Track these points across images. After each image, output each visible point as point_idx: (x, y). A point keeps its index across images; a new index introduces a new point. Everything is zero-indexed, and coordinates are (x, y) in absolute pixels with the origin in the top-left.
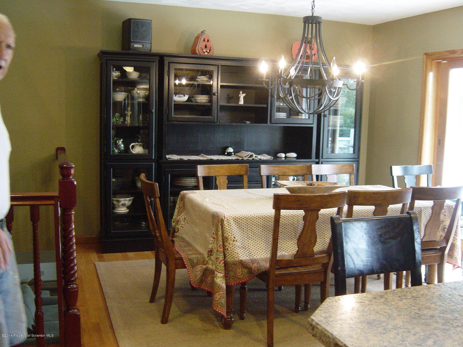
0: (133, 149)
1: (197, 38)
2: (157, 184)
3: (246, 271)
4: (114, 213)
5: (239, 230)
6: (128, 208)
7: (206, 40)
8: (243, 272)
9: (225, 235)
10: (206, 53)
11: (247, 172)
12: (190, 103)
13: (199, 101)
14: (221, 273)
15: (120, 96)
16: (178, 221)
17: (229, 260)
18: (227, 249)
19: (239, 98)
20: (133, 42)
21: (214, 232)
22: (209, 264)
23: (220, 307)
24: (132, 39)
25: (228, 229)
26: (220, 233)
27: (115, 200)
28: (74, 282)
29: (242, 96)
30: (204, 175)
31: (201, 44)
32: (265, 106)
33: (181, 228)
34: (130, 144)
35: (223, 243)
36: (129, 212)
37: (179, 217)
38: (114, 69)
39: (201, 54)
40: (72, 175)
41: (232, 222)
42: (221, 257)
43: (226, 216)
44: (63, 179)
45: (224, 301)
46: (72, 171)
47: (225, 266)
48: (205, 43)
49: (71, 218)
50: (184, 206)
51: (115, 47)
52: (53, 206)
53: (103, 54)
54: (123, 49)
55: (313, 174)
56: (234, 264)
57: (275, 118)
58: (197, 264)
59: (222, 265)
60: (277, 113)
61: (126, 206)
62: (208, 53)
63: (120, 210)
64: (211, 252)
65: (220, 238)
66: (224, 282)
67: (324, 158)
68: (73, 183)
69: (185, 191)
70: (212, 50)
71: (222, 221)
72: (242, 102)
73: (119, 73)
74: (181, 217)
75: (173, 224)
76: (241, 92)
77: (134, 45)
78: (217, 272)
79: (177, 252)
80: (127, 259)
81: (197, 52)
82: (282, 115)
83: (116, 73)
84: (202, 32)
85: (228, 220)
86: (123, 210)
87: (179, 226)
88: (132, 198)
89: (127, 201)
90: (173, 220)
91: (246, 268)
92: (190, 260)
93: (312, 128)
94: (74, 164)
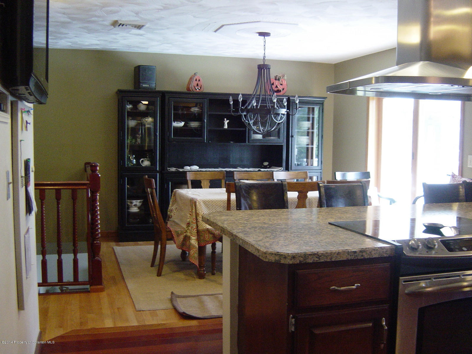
0: (143, 163)
1: (191, 79)
2: (154, 180)
3: (211, 236)
4: (128, 212)
5: (207, 209)
6: (139, 208)
7: (198, 80)
8: (210, 237)
9: (197, 212)
10: (198, 90)
11: (224, 177)
12: (186, 128)
13: (192, 126)
14: (194, 237)
15: (132, 123)
16: (172, 211)
17: (200, 228)
18: (199, 221)
19: (224, 123)
20: (143, 83)
21: (191, 211)
22: (188, 233)
23: (193, 259)
24: (141, 80)
25: (199, 207)
26: (194, 210)
27: (129, 202)
28: (98, 239)
29: (226, 122)
30: (192, 179)
31: (194, 83)
32: (244, 129)
33: (174, 215)
34: (141, 159)
35: (196, 217)
36: (139, 211)
37: (172, 208)
38: (128, 103)
39: (193, 91)
40: (98, 171)
41: (202, 204)
42: (195, 226)
43: (198, 200)
44: (92, 173)
45: (196, 255)
46: (98, 168)
47: (197, 233)
48: (196, 82)
49: (97, 198)
50: (176, 200)
51: (128, 86)
52: (86, 190)
53: (120, 92)
54: (135, 88)
55: (274, 178)
56: (203, 231)
57: (252, 138)
58: (181, 234)
59: (195, 231)
60: (254, 135)
61: (137, 207)
62: (199, 89)
63: (133, 209)
64: (188, 224)
65: (194, 214)
66: (197, 243)
67: (292, 169)
68: (98, 175)
69: (177, 189)
70: (202, 88)
71: (195, 202)
72: (226, 127)
73: (132, 106)
74: (174, 208)
75: (169, 213)
76: (225, 119)
77: (142, 85)
78: (192, 236)
79: (169, 228)
80: (138, 245)
81: (191, 89)
82: (259, 137)
83: (129, 106)
84: (195, 74)
85: (199, 202)
86: (134, 210)
87: (172, 214)
88: (142, 200)
89: (137, 203)
90: (168, 210)
91: (211, 234)
92: (176, 232)
93: (282, 146)
94: (99, 164)
